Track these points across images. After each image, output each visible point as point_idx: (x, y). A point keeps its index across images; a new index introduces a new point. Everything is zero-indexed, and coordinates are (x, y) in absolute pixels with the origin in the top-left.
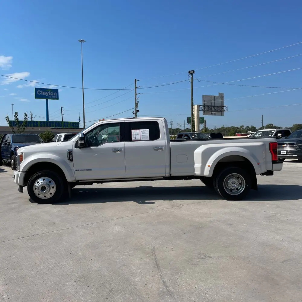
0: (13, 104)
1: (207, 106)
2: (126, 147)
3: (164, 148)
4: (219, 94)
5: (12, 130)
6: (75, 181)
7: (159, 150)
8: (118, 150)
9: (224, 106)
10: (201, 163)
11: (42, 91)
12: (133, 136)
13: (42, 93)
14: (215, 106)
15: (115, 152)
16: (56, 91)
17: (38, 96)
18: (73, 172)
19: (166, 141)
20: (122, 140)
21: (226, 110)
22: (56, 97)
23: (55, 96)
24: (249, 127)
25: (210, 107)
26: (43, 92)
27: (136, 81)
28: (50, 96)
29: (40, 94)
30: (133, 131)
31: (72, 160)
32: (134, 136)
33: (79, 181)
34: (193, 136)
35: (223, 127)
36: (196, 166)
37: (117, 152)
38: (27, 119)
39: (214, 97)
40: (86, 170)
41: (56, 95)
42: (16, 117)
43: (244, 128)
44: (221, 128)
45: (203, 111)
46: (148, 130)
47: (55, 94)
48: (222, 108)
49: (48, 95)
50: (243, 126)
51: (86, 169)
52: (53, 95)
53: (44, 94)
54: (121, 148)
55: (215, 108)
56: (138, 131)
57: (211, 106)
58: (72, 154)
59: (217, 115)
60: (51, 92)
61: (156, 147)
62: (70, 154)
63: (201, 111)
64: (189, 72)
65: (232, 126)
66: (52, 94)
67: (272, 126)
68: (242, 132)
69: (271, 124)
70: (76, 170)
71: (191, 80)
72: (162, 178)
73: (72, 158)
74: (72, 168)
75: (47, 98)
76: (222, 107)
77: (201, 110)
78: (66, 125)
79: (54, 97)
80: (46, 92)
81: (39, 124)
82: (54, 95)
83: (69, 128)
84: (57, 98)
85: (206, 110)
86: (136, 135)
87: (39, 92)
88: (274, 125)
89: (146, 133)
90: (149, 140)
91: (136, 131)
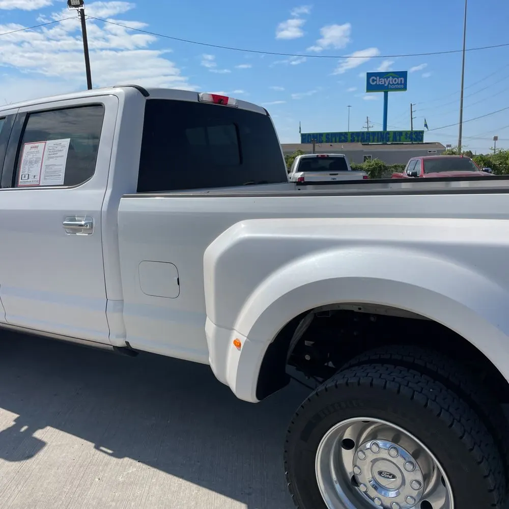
3: (94, 222)
7: (80, 231)
11: (378, 77)
13: (378, 81)
16: (404, 74)
17: (370, 88)
22: (402, 86)
23: (401, 84)
26: (380, 78)
28: (391, 85)
29: (375, 83)
30: (27, 149)
32: (27, 167)
41: (403, 82)
46: (67, 142)
47: (401, 80)
49: (389, 83)
52: (398, 84)
53: (380, 83)
56: (41, 146)
60: (393, 77)
66: (395, 81)
75: (386, 89)
78: (398, 138)
79: (399, 86)
80: (386, 79)
81: (349, 138)
83: (403, 144)
84: (404, 88)
86: (31, 163)
87: (373, 80)
89: (59, 154)
90: (63, 184)
91: (36, 147)
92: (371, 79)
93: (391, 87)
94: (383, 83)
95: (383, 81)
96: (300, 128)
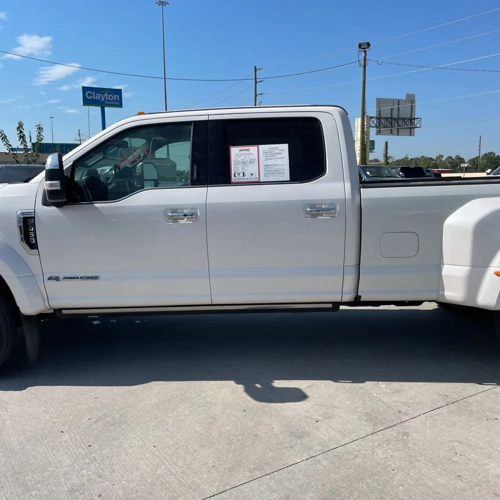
0: (52, 117)
1: (383, 118)
2: (211, 204)
3: (338, 208)
4: (408, 95)
5: (14, 158)
6: (52, 311)
7: (321, 215)
8: (185, 215)
9: (415, 119)
10: (469, 264)
11: (94, 92)
12: (236, 168)
13: (94, 96)
14: (398, 118)
15: (175, 220)
16: (119, 92)
17: (87, 102)
18: (41, 285)
19: (348, 185)
20: (197, 181)
21: (418, 126)
22: (118, 103)
23: (117, 101)
24: (451, 158)
25: (390, 120)
26: (95, 94)
27: (256, 70)
28: (107, 101)
29: (91, 97)
30: (235, 151)
31: (33, 246)
32: (240, 167)
33: (64, 312)
34: (368, 173)
35: (406, 158)
36: (446, 270)
37: (181, 222)
38: (42, 137)
39: (397, 101)
40: (81, 278)
41: (118, 100)
42: (21, 132)
43: (443, 159)
44: (402, 159)
45: (377, 127)
46: (285, 147)
47: (116, 97)
48: (411, 122)
49: (105, 99)
50: (441, 156)
51: (79, 275)
52: (113, 100)
53: (97, 98)
54: (194, 207)
55: (398, 122)
56: (253, 149)
57: (392, 118)
58: (34, 225)
59: (401, 135)
60: (109, 94)
61: (312, 206)
62: (27, 225)
63: (373, 127)
64: (360, 46)
65: (423, 157)
66: (111, 97)
67: (493, 157)
68: (439, 166)
69: (492, 153)
70: (50, 279)
71: (362, 62)
72: (330, 306)
73: (35, 237)
74: (37, 271)
75: (103, 105)
76: (412, 120)
77: (373, 125)
79: (115, 103)
80: (101, 95)
82: (115, 99)
84: (120, 105)
85: (381, 125)
86: (244, 163)
87: (89, 95)
88: (496, 155)
89: (279, 156)
90: (289, 180)
91: (247, 150)
92: (87, 94)
93: (108, 103)
94: (99, 98)
95: (99, 96)
96: (30, 137)
